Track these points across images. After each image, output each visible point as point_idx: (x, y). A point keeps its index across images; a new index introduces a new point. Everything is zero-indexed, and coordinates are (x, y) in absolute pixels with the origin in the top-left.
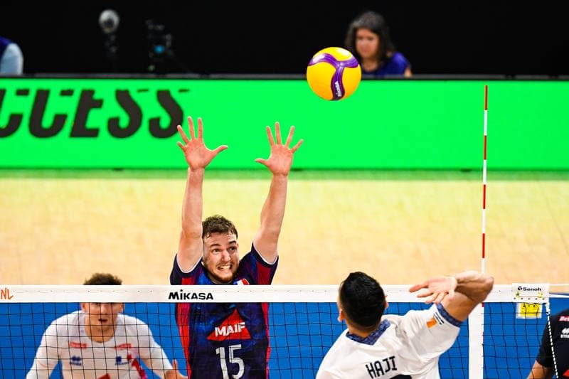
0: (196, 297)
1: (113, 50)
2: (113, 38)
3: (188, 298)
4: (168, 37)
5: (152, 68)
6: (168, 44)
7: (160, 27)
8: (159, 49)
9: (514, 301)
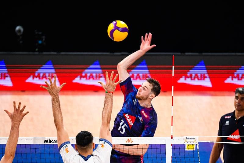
0: (55, 142)
1: (21, 42)
2: (21, 37)
3: (52, 142)
4: (44, 37)
5: (37, 50)
6: (44, 40)
7: (40, 33)
8: (40, 42)
9: (184, 143)
